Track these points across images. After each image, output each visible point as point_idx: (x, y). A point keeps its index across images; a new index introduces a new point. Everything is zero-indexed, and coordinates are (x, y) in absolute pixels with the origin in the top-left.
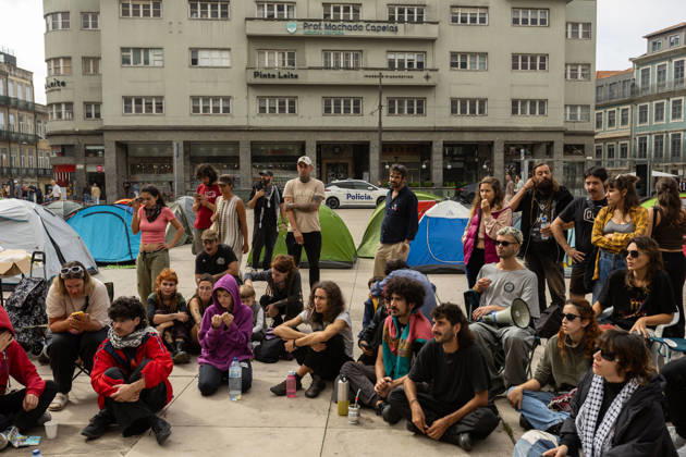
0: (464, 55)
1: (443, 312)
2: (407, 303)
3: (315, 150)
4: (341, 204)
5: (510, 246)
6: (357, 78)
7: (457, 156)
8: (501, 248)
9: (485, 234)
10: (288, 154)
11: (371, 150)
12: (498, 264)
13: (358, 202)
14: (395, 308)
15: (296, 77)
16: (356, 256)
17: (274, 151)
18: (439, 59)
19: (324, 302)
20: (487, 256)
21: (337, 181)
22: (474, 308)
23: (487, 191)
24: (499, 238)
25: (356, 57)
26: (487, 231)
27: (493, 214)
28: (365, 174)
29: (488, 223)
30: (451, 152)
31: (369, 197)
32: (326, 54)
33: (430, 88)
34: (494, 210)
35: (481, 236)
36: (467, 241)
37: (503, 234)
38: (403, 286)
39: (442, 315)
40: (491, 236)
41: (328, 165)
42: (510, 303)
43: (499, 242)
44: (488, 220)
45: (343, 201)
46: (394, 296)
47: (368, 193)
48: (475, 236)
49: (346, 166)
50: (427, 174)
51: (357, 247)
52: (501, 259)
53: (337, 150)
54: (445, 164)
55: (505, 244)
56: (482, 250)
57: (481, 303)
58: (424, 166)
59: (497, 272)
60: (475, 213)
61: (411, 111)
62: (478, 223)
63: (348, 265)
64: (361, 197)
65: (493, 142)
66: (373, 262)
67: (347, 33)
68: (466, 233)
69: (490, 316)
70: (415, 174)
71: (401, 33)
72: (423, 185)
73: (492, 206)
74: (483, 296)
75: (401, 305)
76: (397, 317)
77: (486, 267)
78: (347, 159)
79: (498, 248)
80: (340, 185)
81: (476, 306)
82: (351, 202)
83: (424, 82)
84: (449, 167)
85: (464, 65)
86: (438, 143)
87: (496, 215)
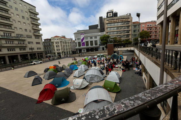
0: (30, 42)
6: (14, 45)
15: (2, 45)
18: (26, 42)
21: (34, 61)
25: (12, 42)
32: (6, 41)
33: (26, 47)
61: (23, 50)
64: (38, 63)
67: (11, 38)
71: (20, 39)
83: (25, 46)
85: (30, 43)
86: (29, 54)
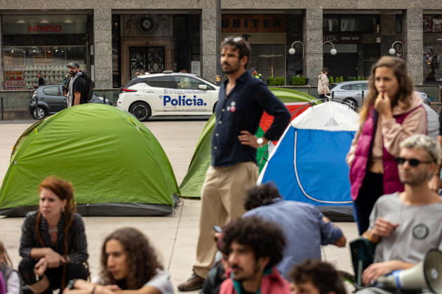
1: (308, 272)
2: (257, 258)
3: (109, 23)
4: (154, 114)
5: (422, 167)
7: (348, 33)
8: (407, 170)
9: (384, 149)
10: (63, 32)
11: (204, 23)
12: (403, 196)
13: (183, 110)
14: (236, 266)
16: (177, 195)
17: (41, 27)
19: (121, 260)
20: (387, 186)
21: (147, 75)
22: (366, 266)
23: (386, 79)
24: (404, 153)
26: (387, 145)
27: (395, 117)
28: (193, 63)
29: (388, 131)
30: (337, 28)
31: (201, 102)
34: (398, 111)
35: (377, 152)
36: (354, 162)
37: (410, 147)
38: (249, 230)
39: (304, 277)
40: (393, 152)
41: (133, 50)
42: (422, 257)
43: (403, 160)
44: (388, 126)
45: (157, 108)
46: (235, 246)
47: (200, 95)
48: (368, 154)
49: (161, 50)
50: (297, 65)
51: (179, 182)
52: (407, 187)
53: (147, 24)
54: (326, 46)
55: (414, 162)
56: (379, 176)
57: (377, 257)
58: (292, 51)
59: (402, 208)
60: (367, 116)
62: (372, 132)
63: (164, 210)
64: (186, 102)
65: (404, 11)
66: (199, 204)
68: (353, 149)
69: (390, 278)
70: (276, 63)
72: (290, 83)
73: (394, 104)
74: (379, 247)
75: (245, 261)
76: (240, 281)
77: (384, 200)
78: (163, 38)
79: (402, 168)
80: (152, 83)
81: (368, 262)
82: (171, 110)
84: (334, 51)
86: (315, 12)
87: (400, 119)
